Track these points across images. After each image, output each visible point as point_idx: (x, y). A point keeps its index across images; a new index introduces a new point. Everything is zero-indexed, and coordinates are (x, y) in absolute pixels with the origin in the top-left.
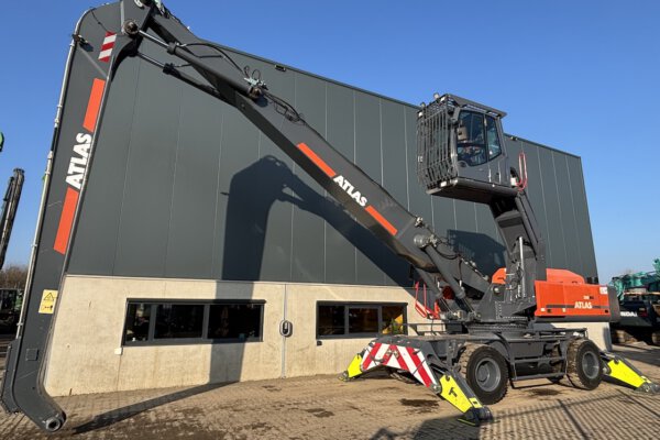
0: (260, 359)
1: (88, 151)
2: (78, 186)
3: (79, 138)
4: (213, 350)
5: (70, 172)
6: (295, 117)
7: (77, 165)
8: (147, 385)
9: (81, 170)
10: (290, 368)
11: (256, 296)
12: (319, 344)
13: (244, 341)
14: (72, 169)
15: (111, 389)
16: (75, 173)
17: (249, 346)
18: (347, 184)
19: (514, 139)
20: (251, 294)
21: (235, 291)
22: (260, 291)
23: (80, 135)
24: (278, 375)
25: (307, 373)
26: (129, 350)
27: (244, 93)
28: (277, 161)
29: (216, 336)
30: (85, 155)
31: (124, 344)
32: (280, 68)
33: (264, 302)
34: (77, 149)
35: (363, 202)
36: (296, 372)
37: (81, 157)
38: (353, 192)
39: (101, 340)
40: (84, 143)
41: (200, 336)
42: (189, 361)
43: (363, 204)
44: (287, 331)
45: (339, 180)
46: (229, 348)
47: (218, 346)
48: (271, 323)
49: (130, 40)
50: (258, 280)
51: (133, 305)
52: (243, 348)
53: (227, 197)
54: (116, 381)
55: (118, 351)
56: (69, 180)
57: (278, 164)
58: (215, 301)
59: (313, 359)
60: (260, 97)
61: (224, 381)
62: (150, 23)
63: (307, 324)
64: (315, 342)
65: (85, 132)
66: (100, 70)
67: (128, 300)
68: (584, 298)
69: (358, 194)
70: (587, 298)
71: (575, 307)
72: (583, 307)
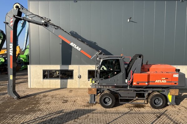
0: (73, 83)
2: (12, 55)
3: (10, 45)
7: (11, 50)
8: (49, 87)
11: (70, 69)
16: (11, 52)
18: (74, 45)
26: (44, 80)
28: (74, 32)
30: (12, 48)
31: (43, 79)
32: (75, 1)
33: (73, 70)
35: (79, 49)
38: (76, 47)
39: (39, 78)
41: (59, 77)
43: (79, 50)
45: (71, 44)
47: (62, 80)
48: (75, 75)
51: (44, 71)
53: (61, 45)
54: (43, 86)
55: (42, 80)
56: (10, 54)
57: (74, 33)
58: (60, 70)
59: (87, 84)
61: (65, 87)
64: (88, 80)
65: (11, 43)
67: (43, 70)
68: (162, 78)
69: (78, 47)
70: (163, 78)
71: (156, 82)
72: (160, 82)
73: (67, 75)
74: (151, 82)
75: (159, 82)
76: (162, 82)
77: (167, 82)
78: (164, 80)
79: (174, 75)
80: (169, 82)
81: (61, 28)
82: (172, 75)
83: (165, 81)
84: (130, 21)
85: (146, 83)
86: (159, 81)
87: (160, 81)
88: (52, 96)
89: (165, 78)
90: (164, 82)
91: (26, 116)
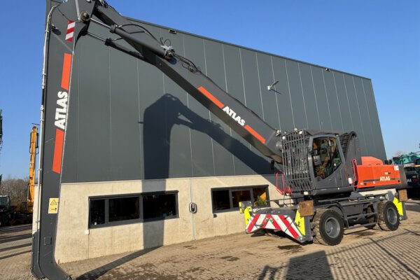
0: (174, 230)
1: (66, 103)
2: (63, 127)
3: (60, 95)
5: (57, 118)
6: (194, 69)
7: (61, 113)
9: (63, 116)
10: (198, 234)
11: (172, 188)
12: (215, 216)
14: (57, 116)
15: (85, 258)
16: (60, 119)
17: (168, 223)
18: (232, 112)
20: (165, 187)
21: (154, 186)
22: (170, 185)
23: (60, 93)
24: (190, 239)
25: (209, 236)
26: (94, 231)
27: (161, 55)
28: (172, 97)
30: (65, 106)
31: (90, 226)
32: (172, 32)
33: (177, 192)
34: (59, 102)
36: (202, 236)
37: (62, 108)
38: (236, 117)
39: (75, 226)
40: (63, 98)
41: (137, 217)
42: (129, 235)
43: (243, 124)
44: (194, 209)
45: (226, 109)
47: (150, 223)
48: (183, 205)
49: (85, 25)
51: (94, 202)
53: (142, 125)
54: (87, 252)
55: (87, 232)
56: (57, 124)
59: (212, 226)
60: (172, 58)
62: (96, 12)
63: (206, 204)
64: (212, 215)
65: (63, 90)
66: (67, 47)
67: (90, 198)
69: (239, 118)
73: (162, 206)
75: (383, 180)
78: (387, 176)
83: (389, 178)
84: (271, 89)
87: (385, 178)
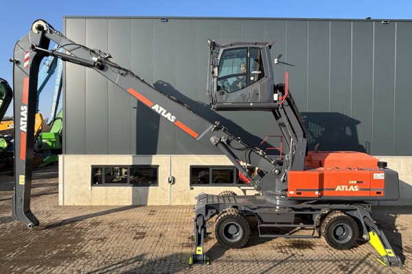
0: (157, 195)
1: (26, 114)
2: (25, 130)
3: (22, 108)
4: (133, 189)
5: (21, 125)
7: (23, 121)
8: (103, 204)
9: (25, 123)
10: (174, 201)
11: (154, 163)
12: (192, 189)
13: (149, 185)
14: (21, 123)
15: (89, 204)
16: (23, 125)
17: (151, 189)
18: (161, 109)
19: (386, 21)
20: (151, 162)
21: (142, 160)
22: (156, 160)
24: (167, 204)
25: (184, 204)
26: (94, 188)
28: (164, 83)
29: (134, 183)
30: (25, 116)
31: (92, 185)
33: (158, 166)
34: (22, 114)
35: (172, 119)
36: (178, 203)
38: (166, 114)
39: (83, 184)
40: (24, 110)
41: (126, 182)
42: (122, 194)
43: (173, 121)
44: (172, 181)
45: (155, 107)
46: (141, 189)
47: (135, 188)
48: (163, 176)
50: (155, 154)
51: (95, 169)
52: (148, 189)
53: (136, 110)
54: (91, 201)
55: (90, 188)
57: (165, 85)
58: (131, 166)
59: (188, 196)
61: (139, 204)
63: (185, 177)
64: (189, 188)
65: (24, 105)
67: (92, 166)
68: (350, 182)
69: (169, 114)
70: (353, 182)
71: (337, 190)
72: (347, 190)
73: (144, 176)
74: (327, 189)
75: (343, 190)
76: (350, 190)
77: (360, 189)
78: (354, 185)
79: (375, 175)
80: (366, 190)
81: (133, 74)
82: (372, 175)
83: (356, 189)
84: (278, 62)
85: (317, 193)
86: (343, 187)
87: (347, 187)
88: (110, 223)
89: (355, 182)
90: (353, 190)
91: (52, 269)
